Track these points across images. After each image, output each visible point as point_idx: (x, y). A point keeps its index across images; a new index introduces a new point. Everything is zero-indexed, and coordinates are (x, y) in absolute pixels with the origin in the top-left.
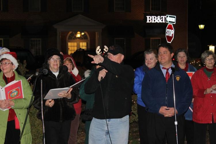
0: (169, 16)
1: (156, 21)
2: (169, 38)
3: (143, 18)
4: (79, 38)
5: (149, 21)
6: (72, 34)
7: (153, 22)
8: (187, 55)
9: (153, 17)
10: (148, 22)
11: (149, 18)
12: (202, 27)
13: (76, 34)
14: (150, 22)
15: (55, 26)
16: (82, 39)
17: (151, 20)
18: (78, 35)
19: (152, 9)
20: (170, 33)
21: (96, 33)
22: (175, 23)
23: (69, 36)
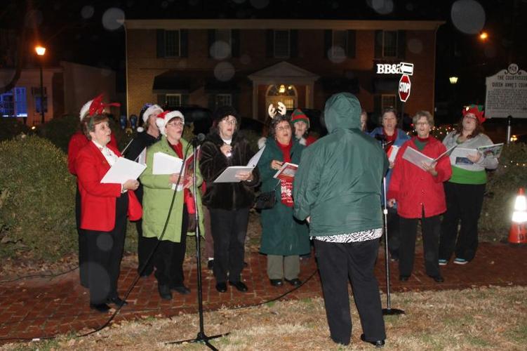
0: (404, 63)
1: (391, 71)
2: (404, 95)
3: (371, 66)
4: (282, 94)
5: (381, 71)
6: (273, 89)
7: (386, 72)
8: (397, 117)
9: (386, 65)
10: (379, 72)
11: (381, 67)
12: (454, 80)
13: (279, 87)
14: (382, 73)
15: (251, 77)
16: (287, 95)
17: (383, 70)
18: (282, 90)
19: (385, 55)
20: (405, 87)
21: (307, 87)
22: (412, 74)
23: (270, 92)
